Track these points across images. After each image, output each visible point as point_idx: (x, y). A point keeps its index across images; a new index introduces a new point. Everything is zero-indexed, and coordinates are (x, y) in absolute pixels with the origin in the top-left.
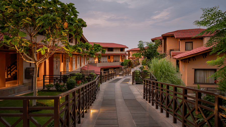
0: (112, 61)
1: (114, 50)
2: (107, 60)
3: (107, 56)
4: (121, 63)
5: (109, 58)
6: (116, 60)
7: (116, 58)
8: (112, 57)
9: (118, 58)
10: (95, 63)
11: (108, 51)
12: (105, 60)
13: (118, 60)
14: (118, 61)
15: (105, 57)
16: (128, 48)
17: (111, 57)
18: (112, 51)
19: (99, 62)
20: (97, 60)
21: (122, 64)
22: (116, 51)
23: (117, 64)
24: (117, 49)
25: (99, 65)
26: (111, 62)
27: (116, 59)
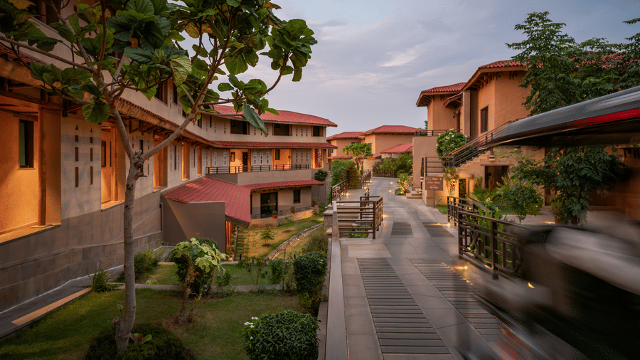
0: (287, 167)
1: (294, 133)
2: (271, 163)
3: (270, 150)
4: (316, 174)
5: (278, 158)
6: (299, 162)
7: (299, 157)
8: (288, 153)
9: (305, 158)
10: (233, 171)
11: (275, 133)
12: (264, 163)
13: (305, 162)
14: (307, 167)
15: (265, 154)
16: (336, 126)
17: (285, 154)
18: (288, 135)
19: (245, 170)
20: (237, 163)
21: (320, 176)
22: (300, 134)
23: (305, 176)
24: (302, 127)
25: (245, 179)
26: (283, 170)
27: (301, 159)
